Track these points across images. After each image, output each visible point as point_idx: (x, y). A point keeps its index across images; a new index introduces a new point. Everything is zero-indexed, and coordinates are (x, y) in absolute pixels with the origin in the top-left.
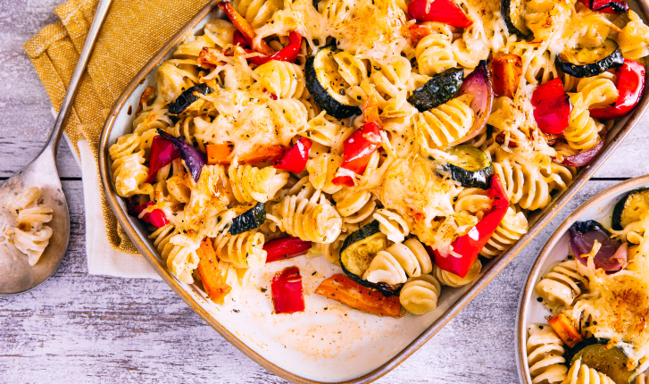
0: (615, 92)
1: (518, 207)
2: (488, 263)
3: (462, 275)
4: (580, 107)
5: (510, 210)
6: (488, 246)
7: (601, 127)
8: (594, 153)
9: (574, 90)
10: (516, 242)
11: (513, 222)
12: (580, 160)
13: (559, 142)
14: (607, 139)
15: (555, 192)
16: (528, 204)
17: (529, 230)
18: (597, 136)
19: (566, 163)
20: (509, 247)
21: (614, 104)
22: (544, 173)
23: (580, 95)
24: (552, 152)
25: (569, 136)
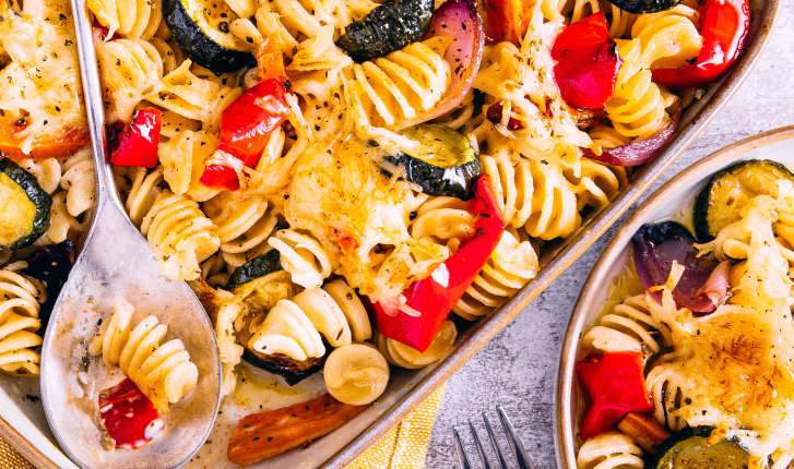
0: (696, 41)
1: (523, 233)
2: (467, 328)
3: (421, 347)
4: (634, 63)
5: (507, 238)
6: (467, 298)
7: (671, 100)
8: (657, 143)
9: (627, 36)
10: (518, 292)
11: (512, 258)
12: (631, 156)
13: (598, 123)
14: (682, 119)
15: (589, 210)
16: (540, 230)
17: (539, 274)
18: (662, 114)
19: (606, 159)
20: (504, 302)
21: (694, 61)
22: (568, 176)
23: (636, 42)
24: (585, 140)
25: (615, 113)
